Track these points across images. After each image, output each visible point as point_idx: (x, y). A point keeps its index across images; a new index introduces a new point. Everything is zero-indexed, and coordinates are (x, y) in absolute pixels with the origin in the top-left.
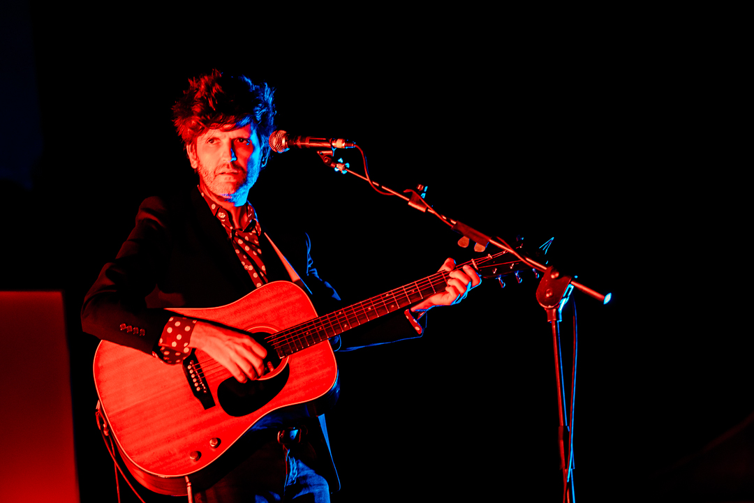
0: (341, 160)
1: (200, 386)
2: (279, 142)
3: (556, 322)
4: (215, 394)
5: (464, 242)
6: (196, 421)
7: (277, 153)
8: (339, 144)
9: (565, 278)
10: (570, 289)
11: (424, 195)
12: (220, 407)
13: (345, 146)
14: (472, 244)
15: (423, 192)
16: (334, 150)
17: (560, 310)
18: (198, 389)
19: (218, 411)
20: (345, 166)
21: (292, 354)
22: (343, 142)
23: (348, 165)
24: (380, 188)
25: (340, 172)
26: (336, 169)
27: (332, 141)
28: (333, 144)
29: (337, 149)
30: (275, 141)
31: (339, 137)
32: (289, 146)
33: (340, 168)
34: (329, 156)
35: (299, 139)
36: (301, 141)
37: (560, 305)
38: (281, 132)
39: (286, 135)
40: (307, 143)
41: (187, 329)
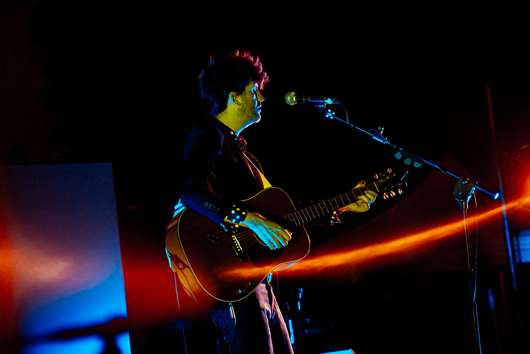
0: (329, 111)
2: (292, 99)
3: (465, 209)
5: (398, 156)
7: (290, 105)
8: (329, 101)
9: (470, 184)
10: (473, 189)
11: (382, 132)
13: (332, 103)
15: (381, 130)
17: (467, 202)
18: (239, 250)
23: (334, 113)
24: (354, 127)
25: (329, 117)
26: (327, 116)
27: (325, 99)
28: (325, 101)
29: (327, 104)
30: (289, 98)
31: (330, 98)
32: (297, 101)
33: (329, 115)
34: (323, 108)
35: (304, 97)
36: (305, 98)
37: (467, 199)
38: (293, 93)
39: (295, 95)
40: (309, 100)
41: (244, 213)
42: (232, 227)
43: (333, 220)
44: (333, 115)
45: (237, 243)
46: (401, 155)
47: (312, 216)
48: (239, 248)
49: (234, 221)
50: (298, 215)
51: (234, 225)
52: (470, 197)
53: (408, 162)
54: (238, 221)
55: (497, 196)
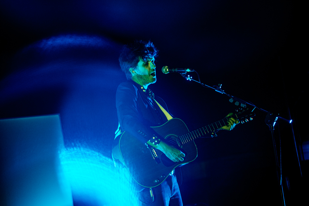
0: (189, 76)
2: (166, 70)
3: (272, 130)
4: (160, 158)
5: (231, 100)
7: (165, 74)
8: (188, 70)
9: (275, 115)
10: (277, 118)
11: (220, 87)
13: (190, 71)
17: (274, 126)
18: (155, 157)
20: (191, 78)
23: (191, 77)
24: (204, 85)
25: (189, 80)
26: (187, 79)
27: (186, 69)
28: (186, 70)
29: (187, 72)
30: (164, 70)
31: (188, 68)
32: (169, 71)
33: (189, 78)
34: (185, 74)
35: (173, 69)
37: (273, 124)
39: (168, 68)
40: (176, 70)
43: (212, 134)
44: (191, 79)
45: (154, 152)
46: (233, 100)
47: (198, 135)
48: (156, 155)
50: (190, 135)
52: (275, 123)
53: (237, 104)
55: (291, 121)
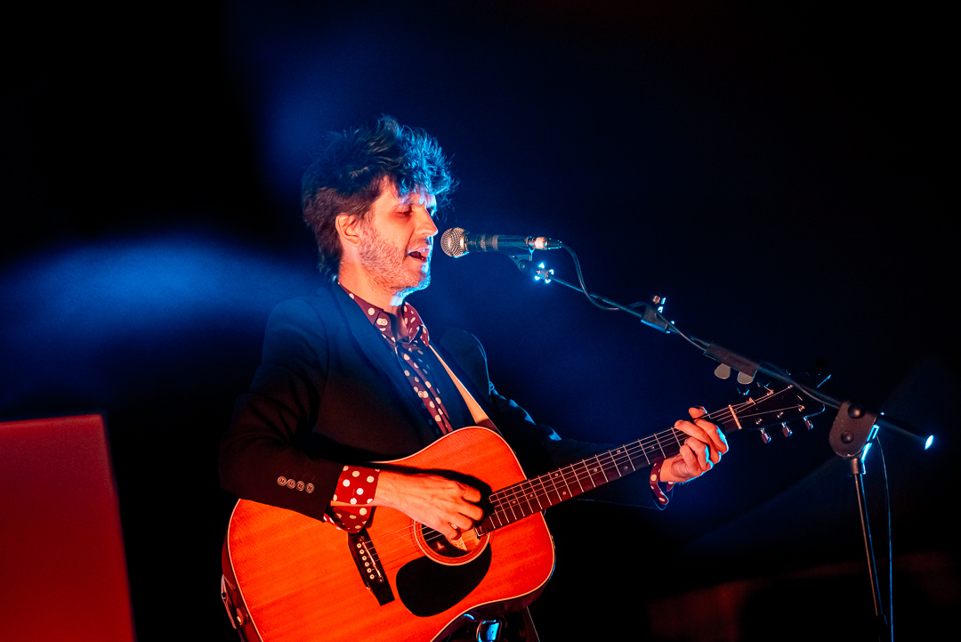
0: (542, 265)
1: (374, 572)
2: (456, 244)
3: (858, 476)
4: (393, 584)
5: (722, 372)
6: (368, 621)
7: (453, 258)
8: (539, 244)
9: (867, 417)
10: (875, 429)
11: (661, 309)
12: (400, 601)
13: (548, 246)
14: (734, 374)
15: (660, 305)
16: (532, 252)
17: (863, 459)
18: (372, 577)
19: (398, 607)
20: (550, 274)
21: (493, 530)
22: (544, 242)
23: (552, 271)
24: (599, 301)
25: (542, 281)
26: (537, 278)
27: (529, 240)
28: (531, 244)
29: (537, 251)
30: (451, 241)
31: (539, 235)
32: (470, 247)
33: (542, 275)
34: (526, 260)
35: (483, 237)
36: (486, 240)
37: (862, 452)
38: (459, 230)
39: (464, 234)
40: (495, 242)
41: (370, 479)
42: (353, 517)
49: (354, 501)
51: (356, 510)
52: (867, 447)
54: (362, 500)
55: (929, 442)
